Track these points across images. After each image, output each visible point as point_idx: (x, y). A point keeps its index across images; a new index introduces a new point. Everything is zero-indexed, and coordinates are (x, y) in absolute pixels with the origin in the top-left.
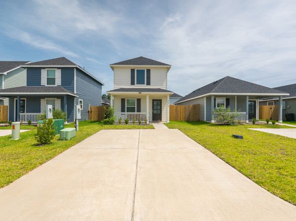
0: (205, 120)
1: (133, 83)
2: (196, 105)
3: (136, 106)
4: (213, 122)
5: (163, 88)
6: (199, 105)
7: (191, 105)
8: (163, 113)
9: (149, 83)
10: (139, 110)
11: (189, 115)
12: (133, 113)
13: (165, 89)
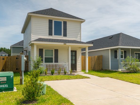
0: (110, 69)
1: (50, 34)
2: (100, 56)
3: (54, 57)
4: (120, 70)
5: (78, 40)
6: (102, 56)
7: (96, 56)
8: (77, 63)
9: (65, 35)
10: (56, 61)
11: (95, 64)
12: (51, 64)
13: (80, 41)
